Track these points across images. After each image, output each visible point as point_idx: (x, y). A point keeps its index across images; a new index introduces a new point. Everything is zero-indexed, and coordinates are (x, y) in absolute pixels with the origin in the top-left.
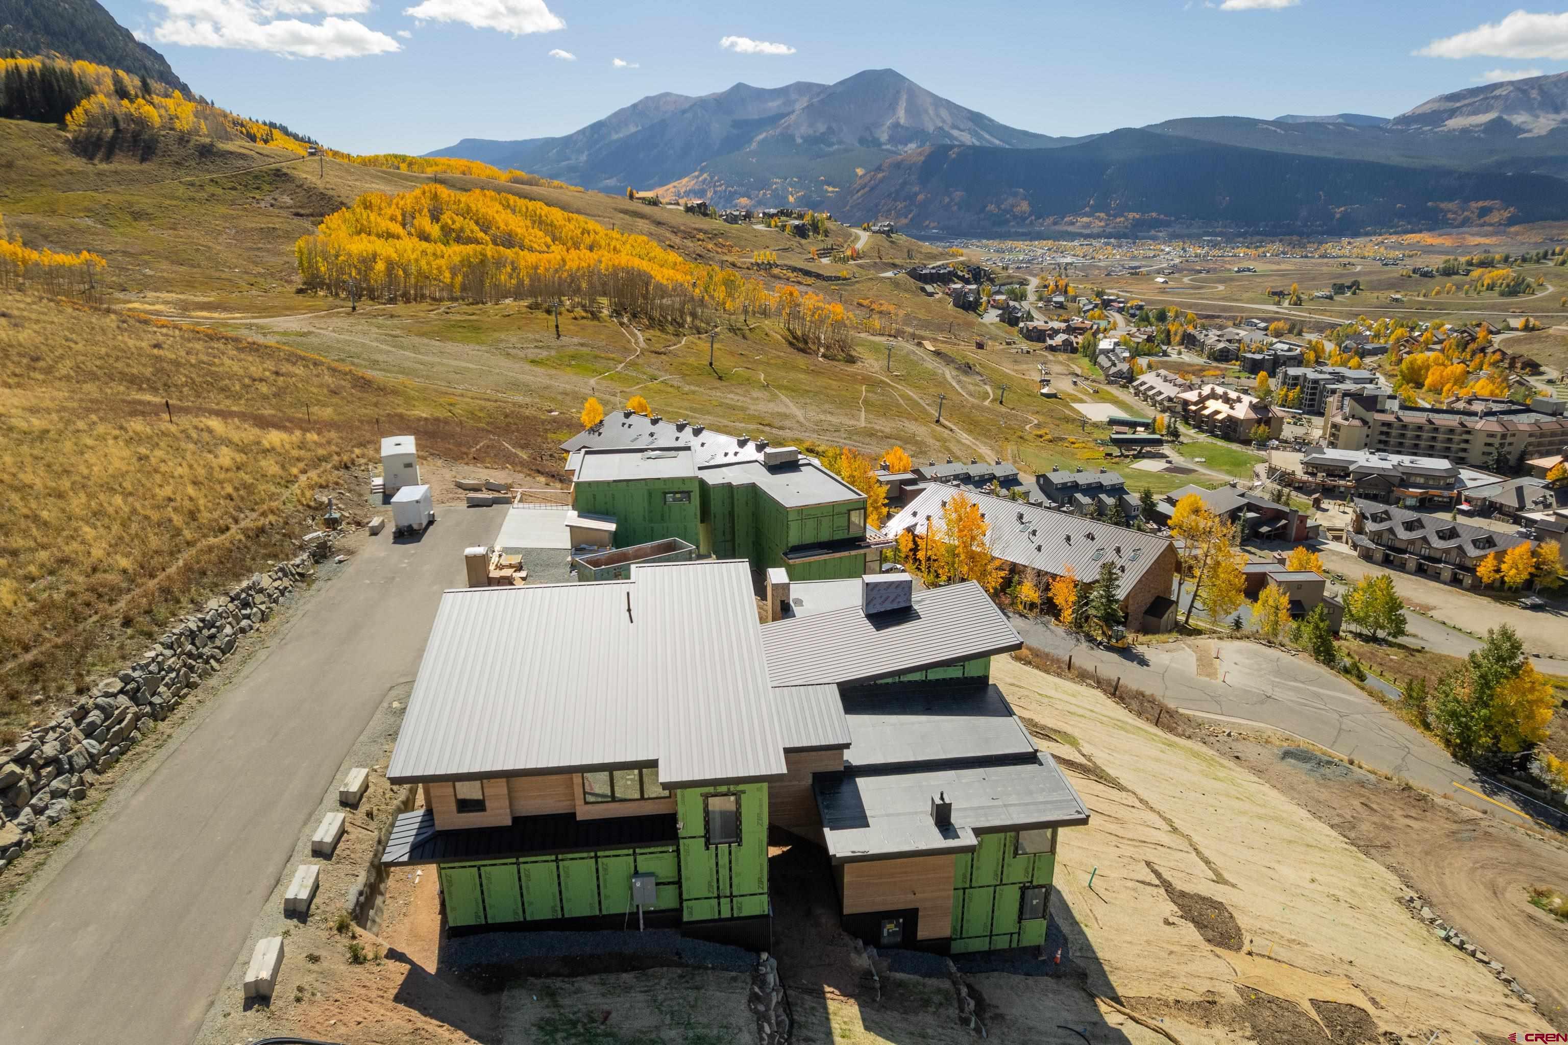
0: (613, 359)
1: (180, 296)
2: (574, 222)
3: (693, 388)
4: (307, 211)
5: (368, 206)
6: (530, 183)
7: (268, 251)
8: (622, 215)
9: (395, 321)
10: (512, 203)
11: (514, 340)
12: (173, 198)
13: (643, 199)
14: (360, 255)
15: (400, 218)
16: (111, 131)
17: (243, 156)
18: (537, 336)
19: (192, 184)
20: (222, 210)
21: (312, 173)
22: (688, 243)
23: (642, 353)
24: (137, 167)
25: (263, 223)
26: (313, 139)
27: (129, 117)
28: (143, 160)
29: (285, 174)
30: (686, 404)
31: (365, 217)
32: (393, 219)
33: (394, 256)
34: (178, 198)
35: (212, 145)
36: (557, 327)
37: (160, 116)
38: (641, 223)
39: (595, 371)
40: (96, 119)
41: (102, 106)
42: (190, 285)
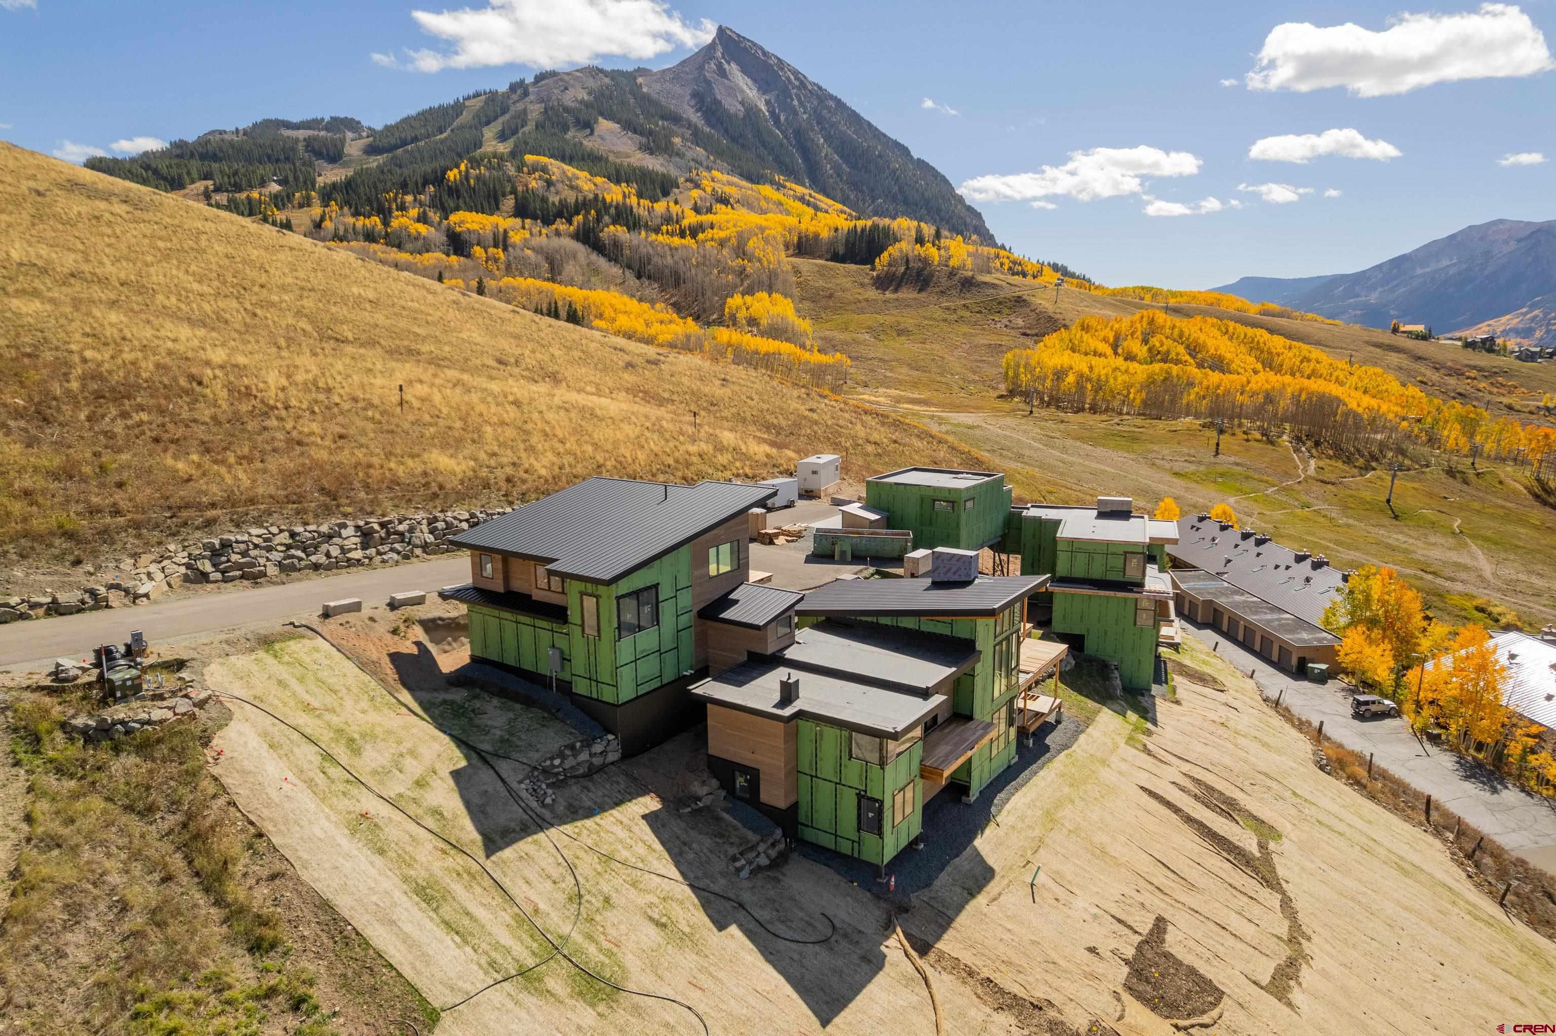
0: (1267, 482)
1: (902, 393)
2: (1294, 350)
3: (1351, 521)
4: (1033, 332)
5: (1085, 328)
6: (1281, 315)
7: (989, 363)
8: (1372, 348)
9: (1062, 426)
10: (1231, 330)
11: (1165, 452)
12: (931, 319)
13: (1410, 332)
14: (1055, 368)
15: (1111, 340)
16: (903, 269)
17: (994, 286)
18: (1192, 452)
19: (948, 309)
20: (965, 329)
21: (1048, 300)
22: (1452, 381)
23: (1306, 480)
24: (914, 295)
25: (994, 340)
26: (1087, 277)
27: (919, 258)
28: (920, 291)
29: (1024, 301)
30: (1332, 536)
31: (1078, 336)
32: (1105, 340)
33: (1086, 370)
34: (935, 319)
35: (973, 277)
36: (1218, 444)
37: (940, 256)
38: (1394, 358)
39: (1240, 490)
40: (895, 260)
41: (901, 251)
42: (915, 385)
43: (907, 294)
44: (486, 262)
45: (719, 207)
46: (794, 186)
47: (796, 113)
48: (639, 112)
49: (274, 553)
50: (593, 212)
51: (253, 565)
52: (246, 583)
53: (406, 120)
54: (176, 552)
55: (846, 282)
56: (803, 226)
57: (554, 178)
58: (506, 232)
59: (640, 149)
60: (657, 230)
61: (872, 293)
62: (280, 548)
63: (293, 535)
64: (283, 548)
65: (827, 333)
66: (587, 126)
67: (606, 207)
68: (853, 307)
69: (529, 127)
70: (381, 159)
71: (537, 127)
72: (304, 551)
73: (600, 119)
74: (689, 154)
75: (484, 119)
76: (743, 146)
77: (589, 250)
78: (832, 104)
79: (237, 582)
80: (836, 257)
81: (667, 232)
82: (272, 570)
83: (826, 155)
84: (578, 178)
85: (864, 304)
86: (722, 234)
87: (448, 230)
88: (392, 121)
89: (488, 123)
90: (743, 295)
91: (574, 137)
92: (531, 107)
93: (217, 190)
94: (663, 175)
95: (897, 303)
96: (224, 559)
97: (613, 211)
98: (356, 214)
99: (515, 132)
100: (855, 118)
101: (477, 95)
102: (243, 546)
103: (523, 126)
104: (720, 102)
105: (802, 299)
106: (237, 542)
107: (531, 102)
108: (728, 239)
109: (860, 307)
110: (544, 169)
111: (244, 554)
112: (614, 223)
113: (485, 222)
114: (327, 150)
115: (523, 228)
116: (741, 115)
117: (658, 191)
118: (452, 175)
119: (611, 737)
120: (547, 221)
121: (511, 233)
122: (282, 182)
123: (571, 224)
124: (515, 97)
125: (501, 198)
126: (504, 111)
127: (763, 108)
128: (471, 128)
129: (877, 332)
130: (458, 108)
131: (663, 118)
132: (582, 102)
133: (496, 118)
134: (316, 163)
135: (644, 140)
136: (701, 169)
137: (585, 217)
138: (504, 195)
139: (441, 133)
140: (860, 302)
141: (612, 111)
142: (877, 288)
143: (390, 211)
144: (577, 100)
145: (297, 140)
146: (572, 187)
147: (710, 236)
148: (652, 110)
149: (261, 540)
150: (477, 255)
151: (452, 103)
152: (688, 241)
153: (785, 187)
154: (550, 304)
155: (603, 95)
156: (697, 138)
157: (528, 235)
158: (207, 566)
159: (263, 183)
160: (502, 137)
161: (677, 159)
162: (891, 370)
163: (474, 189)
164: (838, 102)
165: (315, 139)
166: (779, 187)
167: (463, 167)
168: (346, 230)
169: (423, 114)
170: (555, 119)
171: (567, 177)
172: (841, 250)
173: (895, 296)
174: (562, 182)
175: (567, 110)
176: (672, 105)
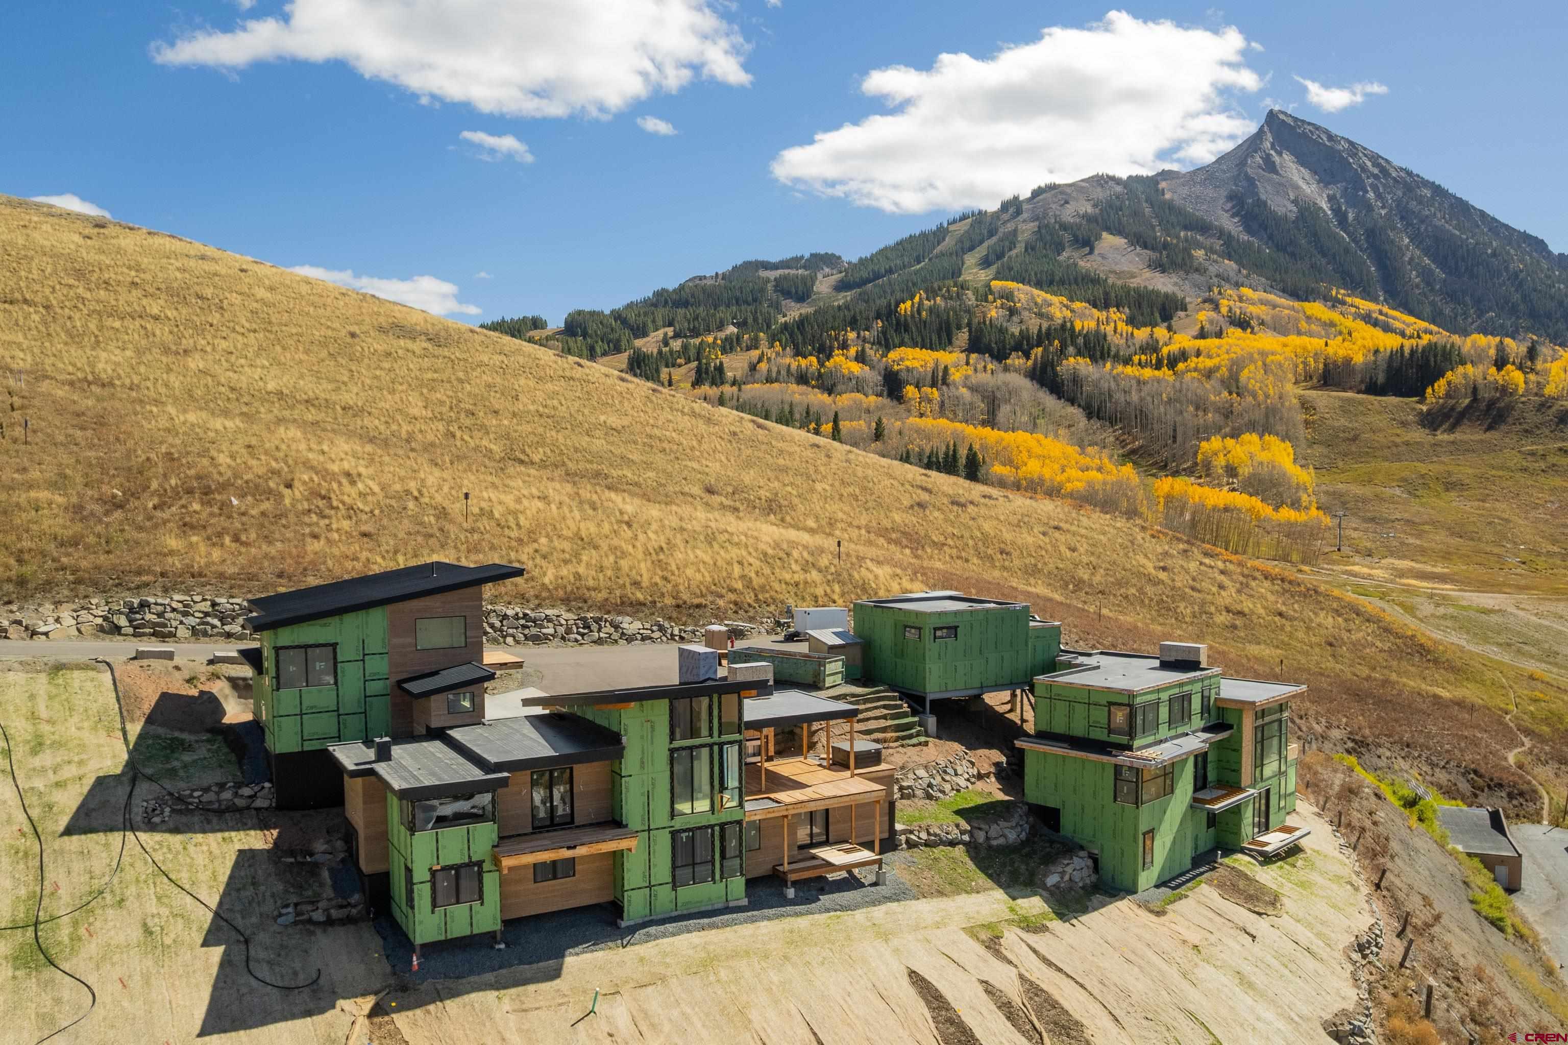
1: (1416, 565)
12: (1502, 468)
16: (1467, 401)
20: (1555, 480)
24: (1478, 436)
27: (1494, 386)
28: (1489, 430)
34: (1508, 469)
37: (1528, 382)
40: (1456, 389)
41: (1465, 376)
42: (1447, 556)
43: (1468, 434)
44: (920, 403)
45: (1232, 330)
46: (1358, 301)
47: (1369, 208)
48: (1155, 222)
49: (191, 618)
50: (1056, 342)
51: (165, 626)
52: (153, 638)
53: (882, 252)
54: (97, 606)
55: (1375, 420)
56: (1330, 350)
57: (1018, 305)
58: (946, 368)
59: (1149, 266)
60: (1127, 361)
61: (1419, 435)
62: (197, 614)
63: (214, 604)
64: (201, 615)
65: (1341, 486)
66: (1086, 243)
67: (1073, 335)
68: (1386, 452)
69: (1020, 248)
70: (849, 295)
71: (1026, 250)
72: (221, 620)
73: (1105, 235)
74: (1213, 269)
75: (967, 244)
76: (1293, 255)
77: (1037, 386)
78: (1427, 193)
79: (145, 638)
80: (1373, 389)
81: (1140, 364)
82: (182, 632)
83: (1412, 259)
84: (1050, 305)
85: (1403, 448)
86: (1209, 363)
87: (886, 369)
88: (866, 253)
89: (972, 248)
90: (1224, 437)
91: (1069, 258)
92: (1022, 227)
93: (677, 336)
94: (1166, 295)
95: (1452, 448)
96: (138, 616)
97: (1080, 341)
98: (798, 353)
99: (1000, 256)
100: (1461, 208)
101: (964, 218)
102: (160, 608)
103: (1010, 249)
104: (1265, 203)
105: (1312, 443)
106: (156, 604)
107: (1024, 221)
108: (1217, 368)
109: (1395, 452)
110: (1008, 296)
111: (160, 615)
112: (1079, 353)
113: (928, 358)
114: (797, 288)
115: (967, 364)
116: (1292, 216)
117: (1157, 315)
118: (906, 307)
119: (267, 785)
120: (1000, 356)
121: (952, 370)
122: (742, 325)
123: (1028, 358)
124: (1005, 217)
125: (954, 331)
126: (991, 234)
127: (1325, 205)
128: (951, 254)
129: (1412, 487)
130: (940, 233)
131: (1186, 228)
132: (1085, 216)
133: (981, 242)
134: (783, 303)
135: (1154, 255)
136: (1227, 286)
137: (1045, 350)
138: (959, 328)
139: (919, 263)
140: (1397, 446)
141: (1120, 223)
142: (1424, 426)
143: (831, 349)
144: (1078, 214)
145: (768, 280)
146: (1040, 315)
147: (1193, 365)
148: (1173, 219)
149: (180, 605)
150: (910, 395)
151: (934, 228)
152: (1165, 373)
153: (1343, 303)
154: (948, 447)
155: (1111, 207)
156: (1231, 249)
157: (970, 372)
158: (123, 621)
159: (721, 327)
160: (986, 263)
161: (1196, 276)
162: (1419, 536)
163: (925, 322)
164: (1438, 190)
165: (785, 278)
166: (1335, 303)
167: (917, 299)
168: (779, 372)
169: (900, 243)
170: (1048, 238)
171: (1036, 304)
172: (1381, 378)
173: (1452, 437)
174: (1030, 310)
175: (1064, 227)
176: (1200, 211)
